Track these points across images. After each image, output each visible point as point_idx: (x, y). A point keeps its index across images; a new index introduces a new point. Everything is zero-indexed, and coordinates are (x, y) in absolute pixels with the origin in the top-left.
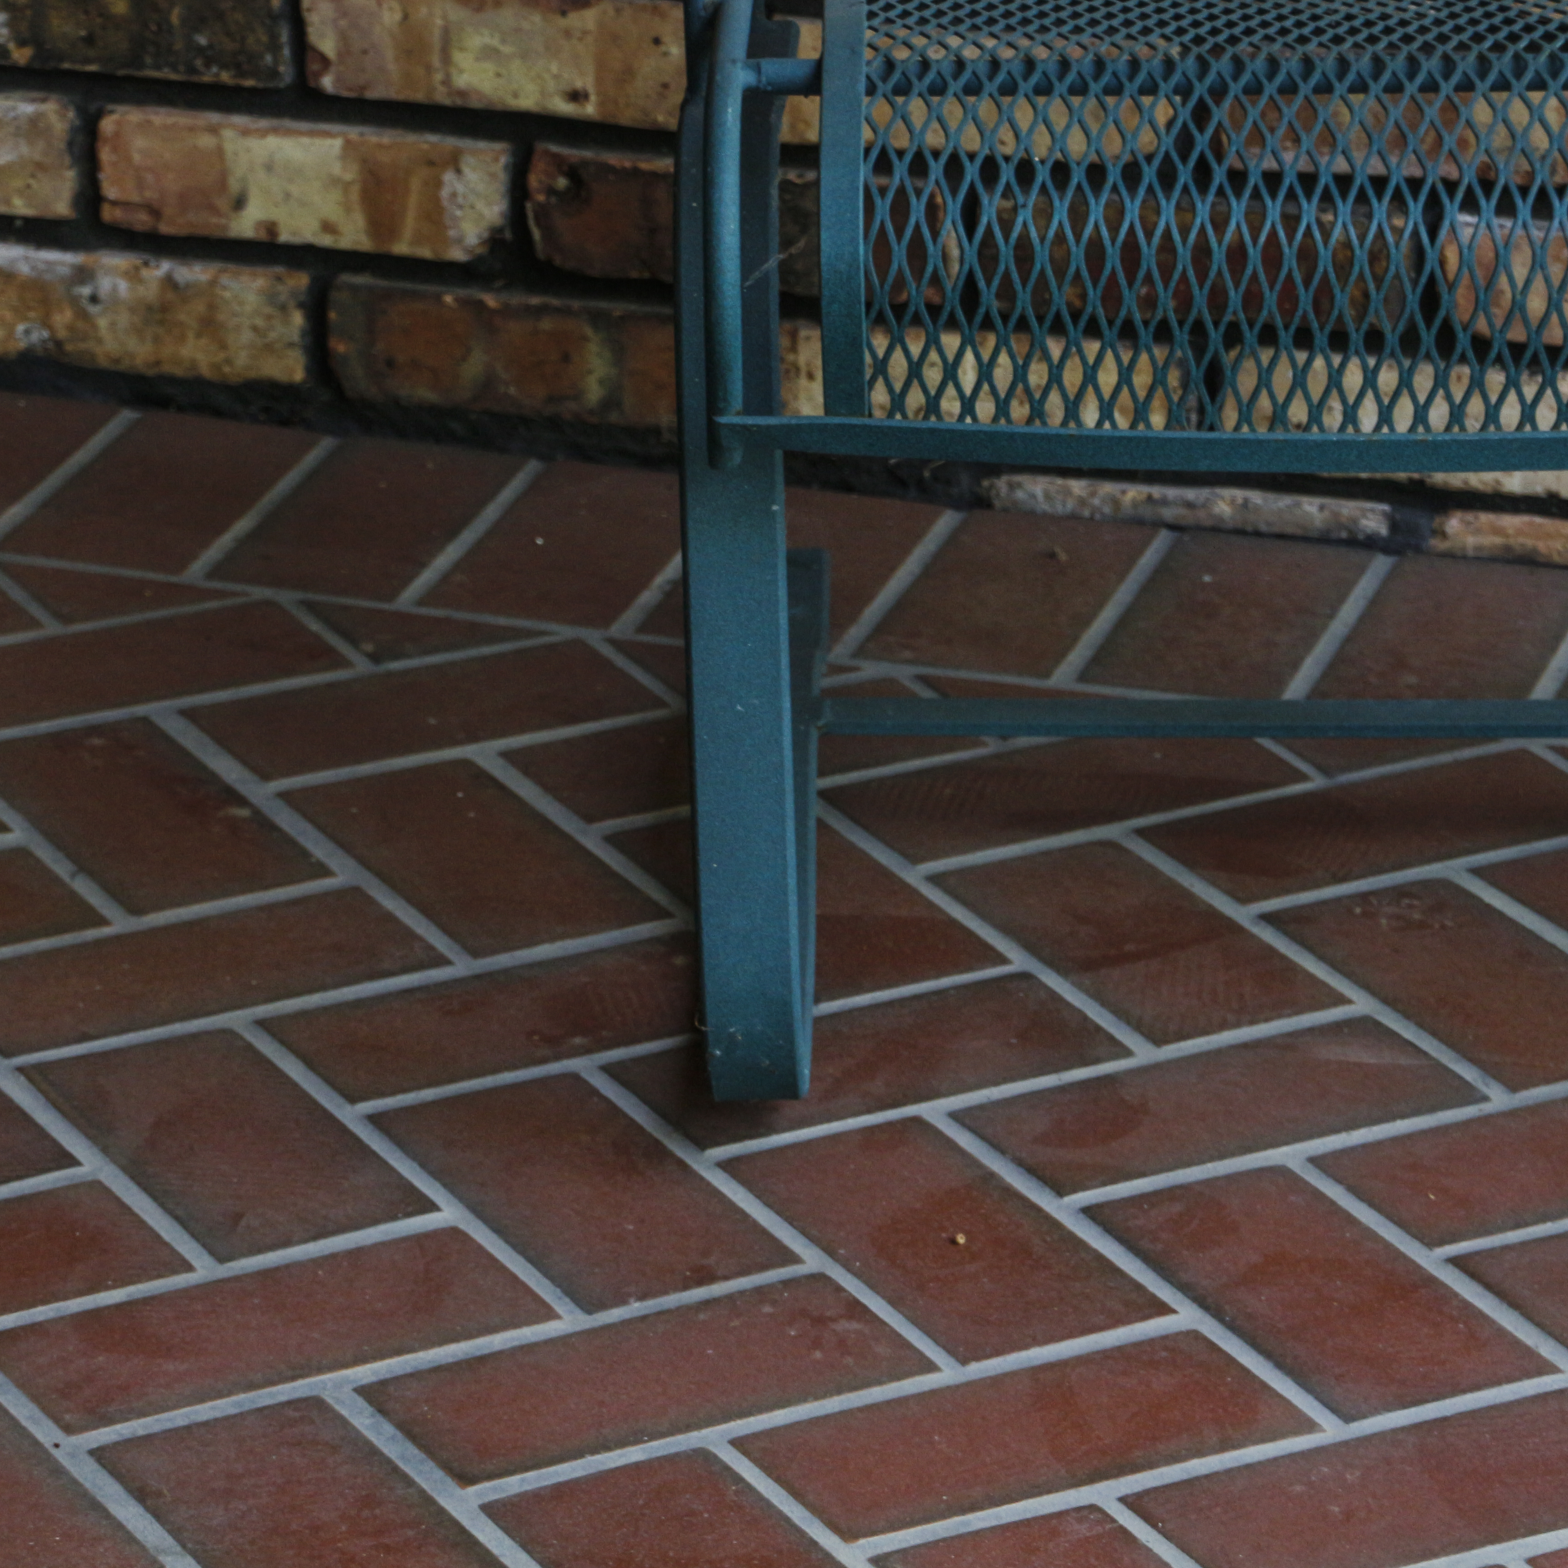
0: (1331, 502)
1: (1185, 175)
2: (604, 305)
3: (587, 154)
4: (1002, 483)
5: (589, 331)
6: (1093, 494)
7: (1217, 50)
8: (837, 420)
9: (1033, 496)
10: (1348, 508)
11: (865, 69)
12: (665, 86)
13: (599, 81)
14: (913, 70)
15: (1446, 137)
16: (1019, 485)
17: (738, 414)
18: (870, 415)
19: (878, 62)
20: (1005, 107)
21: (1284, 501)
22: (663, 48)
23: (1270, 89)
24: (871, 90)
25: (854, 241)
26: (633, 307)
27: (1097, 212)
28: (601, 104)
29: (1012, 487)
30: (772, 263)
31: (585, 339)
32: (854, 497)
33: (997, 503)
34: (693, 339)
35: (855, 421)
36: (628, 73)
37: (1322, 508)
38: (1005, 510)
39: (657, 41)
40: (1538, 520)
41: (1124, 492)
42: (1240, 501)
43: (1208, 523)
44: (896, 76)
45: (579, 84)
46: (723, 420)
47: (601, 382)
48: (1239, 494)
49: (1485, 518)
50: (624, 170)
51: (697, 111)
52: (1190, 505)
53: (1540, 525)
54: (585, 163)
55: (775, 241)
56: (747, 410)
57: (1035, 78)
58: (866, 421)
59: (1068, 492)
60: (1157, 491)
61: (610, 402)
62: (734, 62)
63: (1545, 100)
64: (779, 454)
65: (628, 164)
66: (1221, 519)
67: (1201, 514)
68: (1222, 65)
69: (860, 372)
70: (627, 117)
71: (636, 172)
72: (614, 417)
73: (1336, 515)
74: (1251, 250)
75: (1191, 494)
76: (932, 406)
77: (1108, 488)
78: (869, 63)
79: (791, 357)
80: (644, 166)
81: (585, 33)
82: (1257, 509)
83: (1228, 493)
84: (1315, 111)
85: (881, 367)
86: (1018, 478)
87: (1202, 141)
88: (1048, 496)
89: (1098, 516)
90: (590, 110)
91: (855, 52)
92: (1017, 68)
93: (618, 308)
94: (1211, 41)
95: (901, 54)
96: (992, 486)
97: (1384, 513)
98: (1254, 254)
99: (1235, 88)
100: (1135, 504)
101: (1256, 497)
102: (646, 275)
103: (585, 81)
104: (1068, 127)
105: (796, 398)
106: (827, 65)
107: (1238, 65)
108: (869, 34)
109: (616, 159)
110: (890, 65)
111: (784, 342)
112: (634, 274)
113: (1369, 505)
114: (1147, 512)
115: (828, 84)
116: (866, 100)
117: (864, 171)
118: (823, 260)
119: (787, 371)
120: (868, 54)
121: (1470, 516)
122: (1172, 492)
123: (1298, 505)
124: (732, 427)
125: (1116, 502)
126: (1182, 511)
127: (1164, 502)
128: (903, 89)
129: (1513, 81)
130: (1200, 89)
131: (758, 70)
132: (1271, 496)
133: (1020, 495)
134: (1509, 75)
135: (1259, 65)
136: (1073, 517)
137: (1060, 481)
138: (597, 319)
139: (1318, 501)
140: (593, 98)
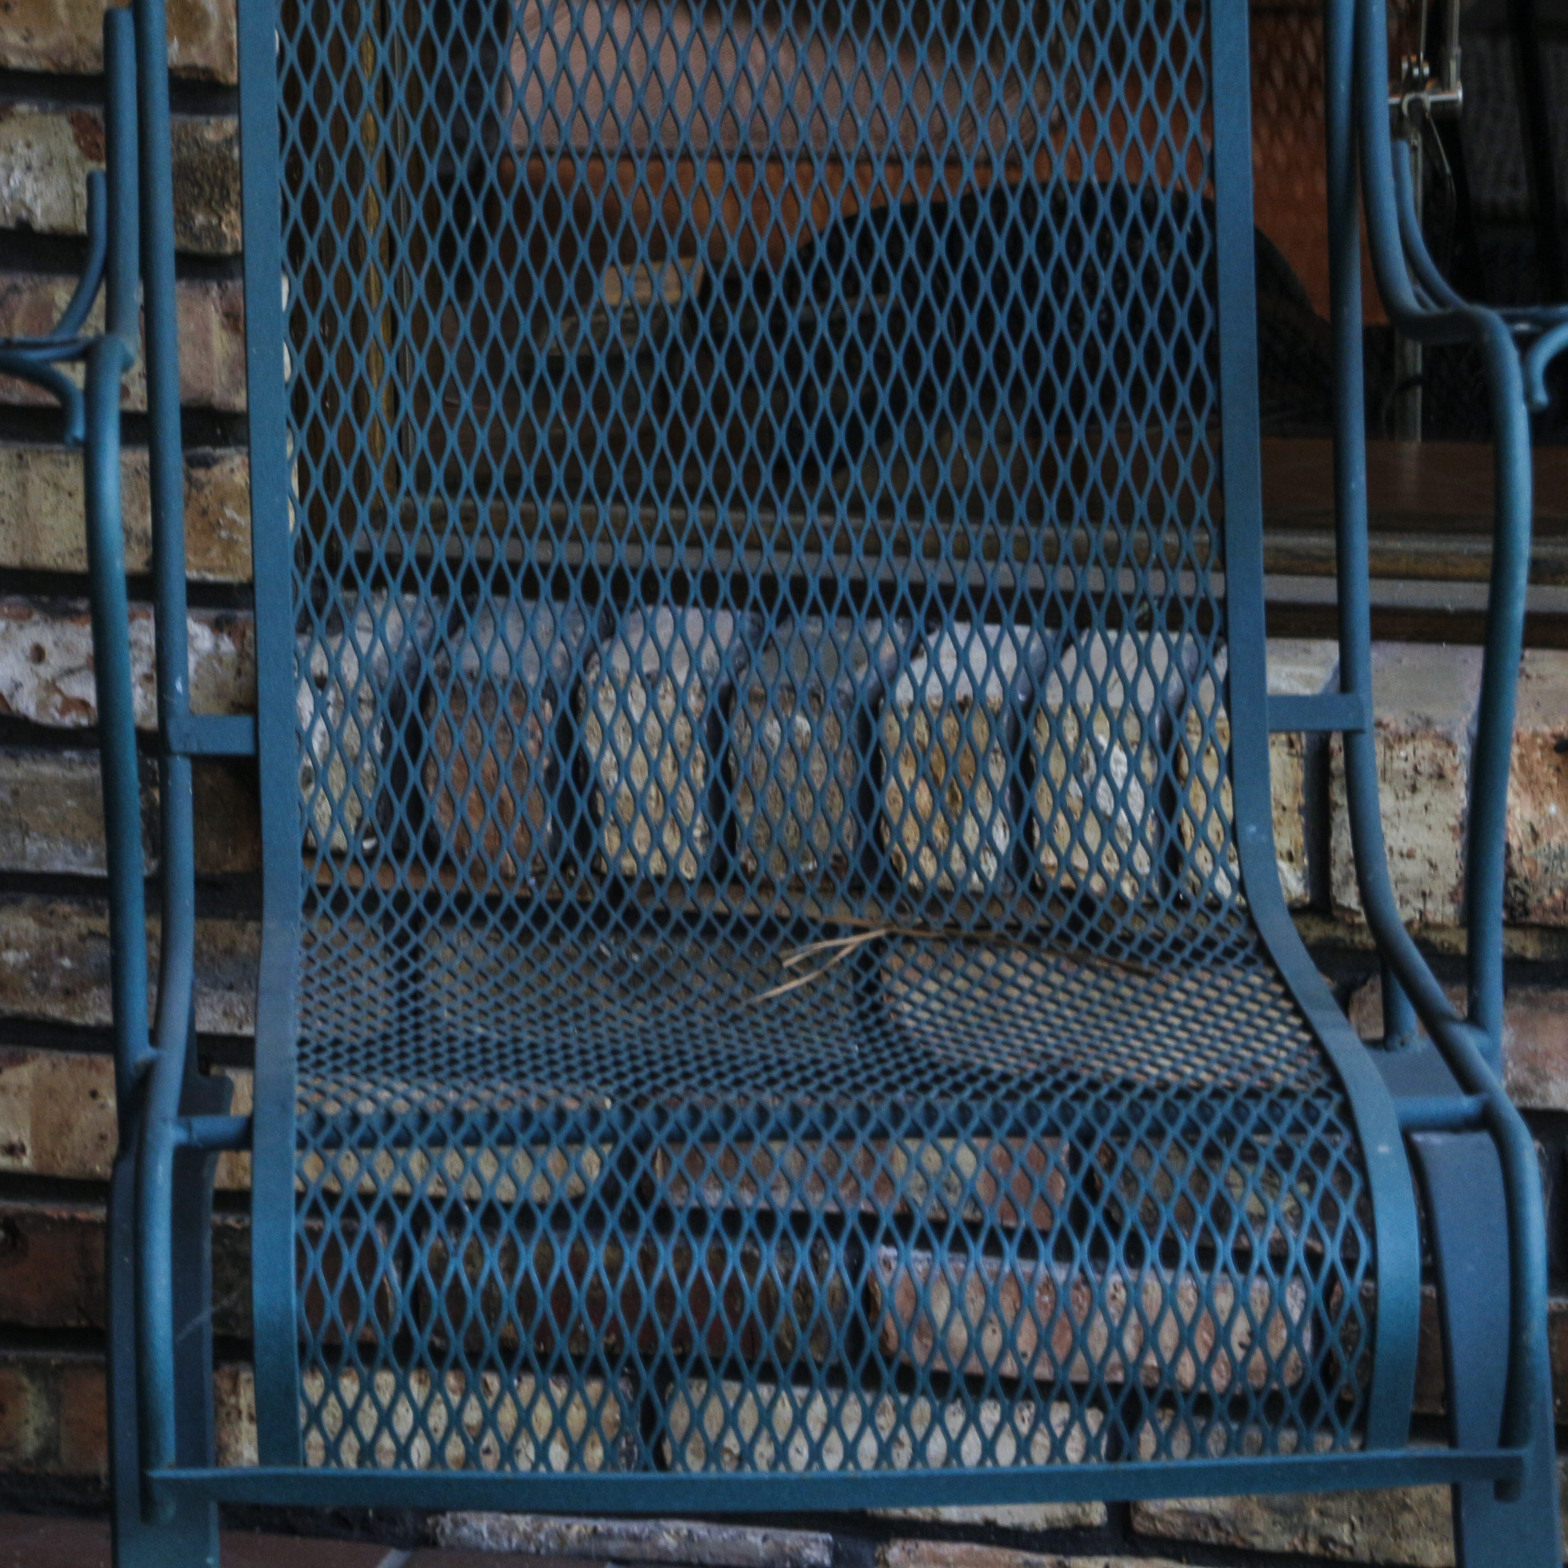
0: (776, 1534)
1: (612, 1221)
2: (40, 1354)
3: (24, 1206)
4: (447, 1521)
5: (25, 1381)
6: (538, 1530)
7: (640, 1102)
8: (271, 1470)
9: (479, 1533)
10: (791, 1538)
11: (295, 1124)
12: (103, 1137)
13: (35, 1135)
14: (343, 1124)
15: (864, 1183)
16: (465, 1522)
17: (171, 1467)
18: (305, 1464)
19: (309, 1119)
20: (435, 1159)
21: (728, 1532)
22: (100, 1101)
23: (693, 1137)
24: (302, 1144)
25: (286, 1293)
26: (71, 1355)
27: (527, 1259)
28: (38, 1156)
29: (456, 1524)
30: (205, 1315)
31: (21, 1388)
32: (298, 1538)
33: (442, 1542)
34: (125, 1394)
35: (290, 1470)
36: (65, 1127)
37: (765, 1539)
38: (451, 1548)
39: (94, 1094)
40: (977, 1548)
41: (569, 1527)
42: (684, 1532)
43: (655, 1556)
44: (327, 1131)
45: (15, 1138)
46: (157, 1474)
47: (37, 1432)
48: (684, 1526)
49: (925, 1546)
50: (61, 1220)
51: (128, 1167)
52: (635, 1538)
53: (979, 1554)
54: (22, 1216)
55: (207, 1293)
56: (181, 1462)
57: (464, 1130)
58: (301, 1470)
59: (513, 1528)
60: (601, 1525)
61: (47, 1452)
62: (164, 1120)
63: (956, 1147)
64: (213, 1507)
65: (65, 1215)
66: (667, 1551)
67: (647, 1547)
68: (646, 1115)
69: (294, 1421)
70: (64, 1168)
71: (73, 1221)
72: (51, 1467)
73: (780, 1545)
74: (678, 1293)
75: (635, 1527)
76: (367, 1452)
77: (553, 1523)
78: (300, 1118)
79: (233, 1400)
80: (81, 1215)
81: (20, 1088)
82: (701, 1540)
83: (673, 1525)
84: (737, 1159)
85: (315, 1416)
86: (461, 1515)
87: (628, 1189)
88: (492, 1532)
89: (543, 1551)
90: (26, 1162)
91: (285, 1109)
92: (446, 1120)
93: (55, 1357)
94: (634, 1092)
95: (331, 1109)
96: (437, 1524)
97: (827, 1543)
98: (682, 1296)
99: (659, 1137)
100: (580, 1538)
101: (700, 1529)
102: (84, 1323)
103: (22, 1135)
104: (497, 1176)
105: (237, 1440)
106: (258, 1122)
107: (661, 1114)
108: (299, 1091)
109: (51, 1209)
110: (320, 1120)
111: (226, 1385)
112: (72, 1323)
113: (812, 1535)
114: (592, 1547)
115: (259, 1139)
116: (296, 1154)
117: (296, 1224)
118: (256, 1311)
119: (228, 1415)
120: (298, 1109)
121: (910, 1545)
122: (617, 1526)
123: (742, 1536)
124: (165, 1482)
125: (561, 1537)
126: (629, 1545)
127: (609, 1535)
128: (334, 1142)
129: (925, 1129)
130: (626, 1138)
131: (189, 1128)
132: (714, 1528)
133: (465, 1531)
134: (921, 1123)
135: (681, 1114)
136: (519, 1553)
137: (504, 1517)
138: (32, 1369)
139: (761, 1532)
140: (29, 1151)
